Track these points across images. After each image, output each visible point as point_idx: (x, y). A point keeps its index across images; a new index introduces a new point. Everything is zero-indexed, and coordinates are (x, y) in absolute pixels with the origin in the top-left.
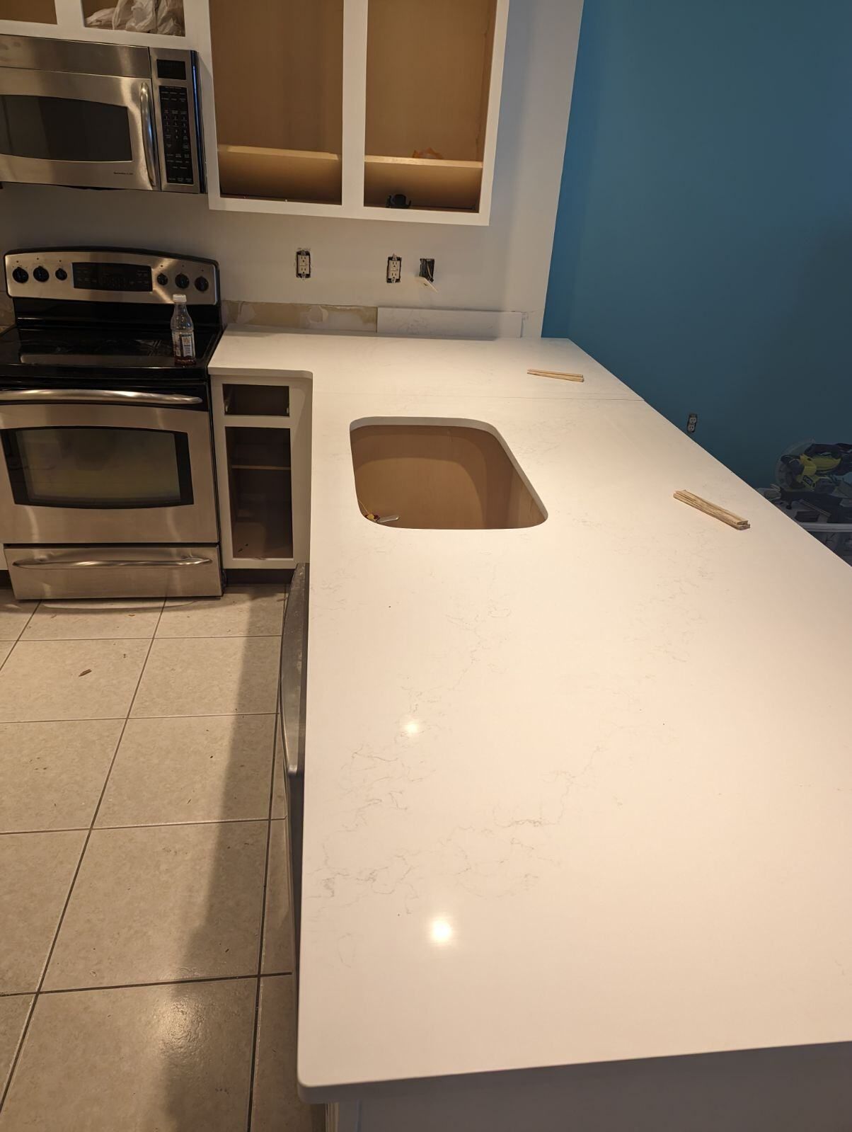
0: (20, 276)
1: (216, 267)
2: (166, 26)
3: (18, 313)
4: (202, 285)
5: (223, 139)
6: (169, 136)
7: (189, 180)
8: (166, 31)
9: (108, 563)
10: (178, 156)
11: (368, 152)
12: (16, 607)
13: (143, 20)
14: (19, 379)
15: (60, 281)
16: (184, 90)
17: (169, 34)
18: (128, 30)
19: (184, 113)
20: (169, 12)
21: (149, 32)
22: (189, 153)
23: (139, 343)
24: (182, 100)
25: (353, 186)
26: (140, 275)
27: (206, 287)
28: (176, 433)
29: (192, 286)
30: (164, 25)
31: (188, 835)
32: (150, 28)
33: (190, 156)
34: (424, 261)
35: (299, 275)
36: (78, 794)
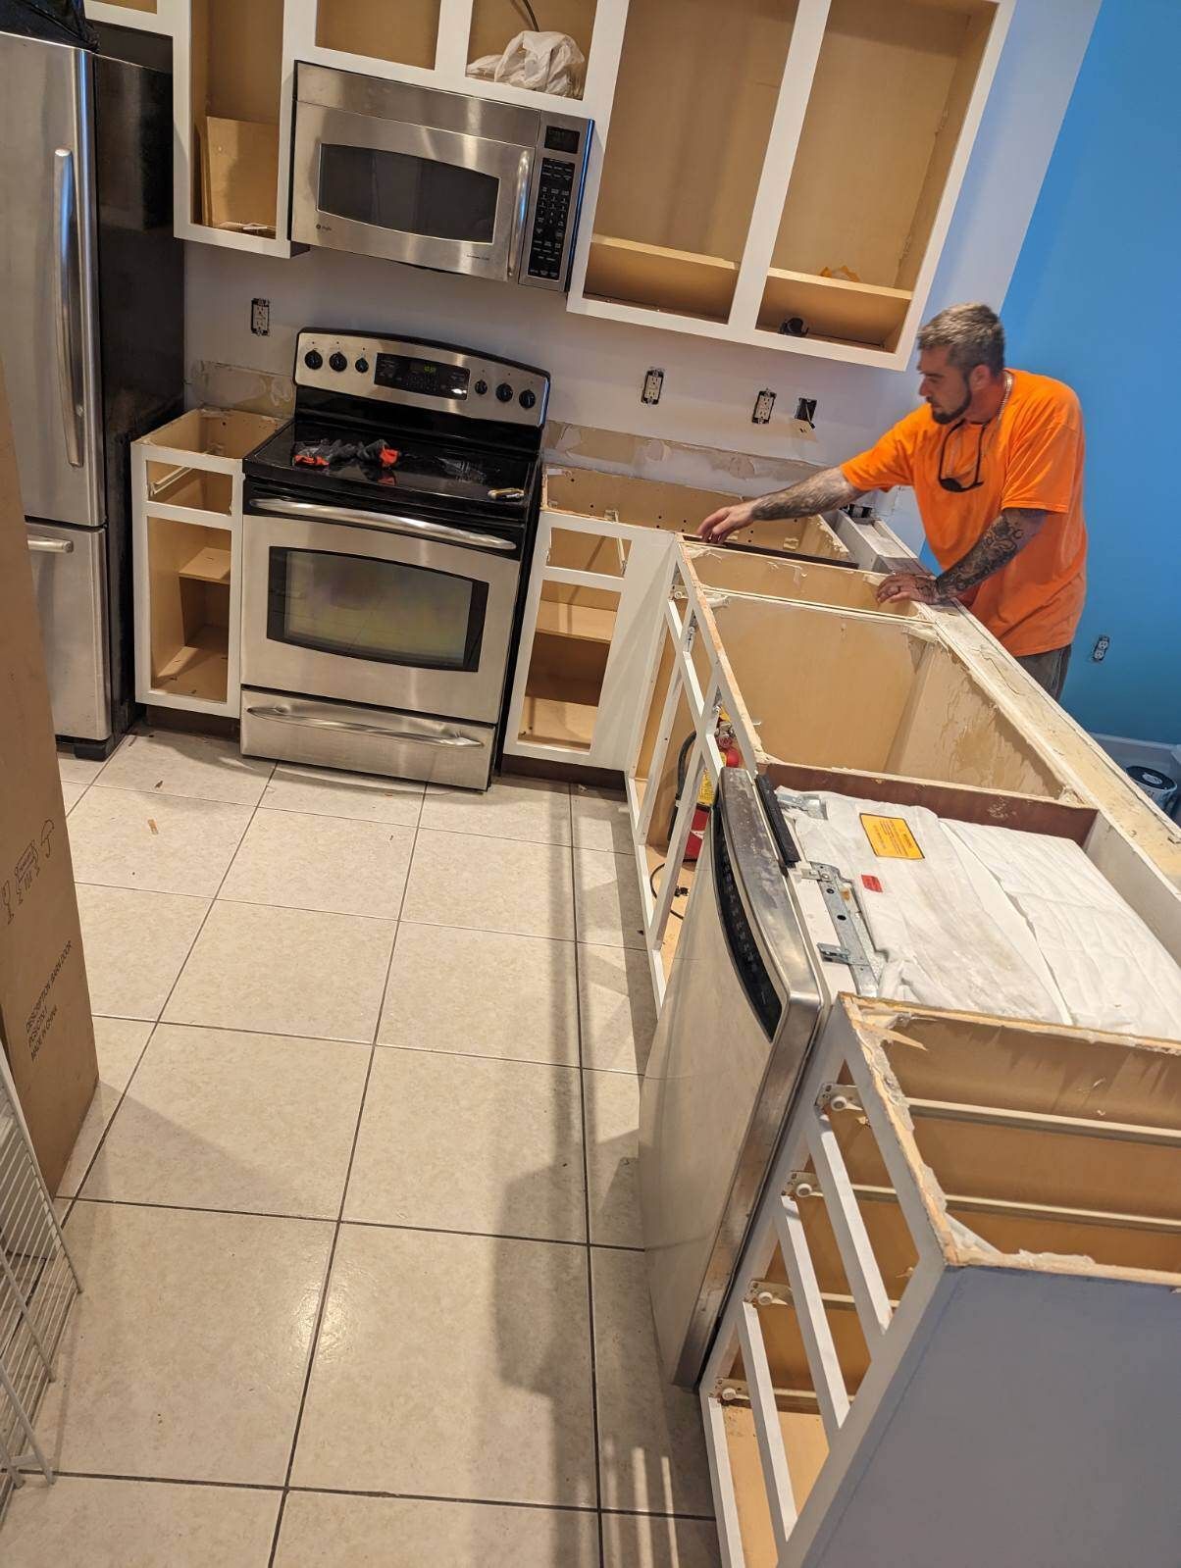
0: (313, 360)
1: (549, 381)
2: (558, 83)
3: (299, 404)
4: (527, 400)
5: (600, 228)
6: (541, 220)
7: (554, 274)
8: (558, 89)
9: (349, 726)
10: (548, 244)
11: (774, 264)
12: (242, 765)
13: (534, 74)
14: (288, 486)
15: (359, 374)
16: (572, 166)
17: (559, 95)
18: (513, 84)
19: (566, 193)
20: (565, 67)
21: (534, 90)
22: (562, 242)
23: (442, 463)
24: (568, 178)
25: (747, 301)
26: (455, 378)
27: (533, 402)
28: (474, 581)
29: (515, 398)
30: (555, 82)
31: (487, 1070)
32: (537, 86)
33: (562, 247)
34: (804, 401)
35: (644, 399)
36: (354, 1002)
